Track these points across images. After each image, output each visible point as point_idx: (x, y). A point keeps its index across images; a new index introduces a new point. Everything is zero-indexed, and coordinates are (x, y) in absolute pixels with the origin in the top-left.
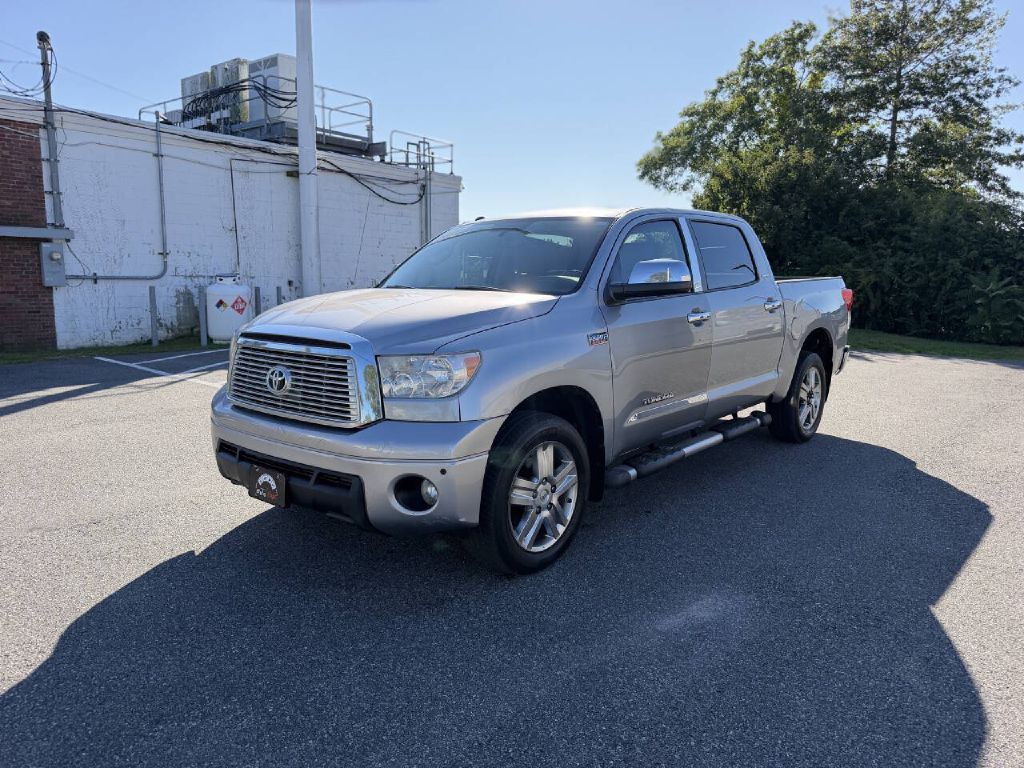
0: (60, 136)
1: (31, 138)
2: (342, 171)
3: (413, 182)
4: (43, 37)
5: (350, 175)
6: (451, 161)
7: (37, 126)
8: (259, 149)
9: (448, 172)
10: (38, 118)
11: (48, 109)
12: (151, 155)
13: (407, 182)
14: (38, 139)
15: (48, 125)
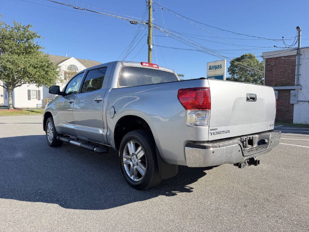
1: (293, 60)
7: (294, 56)
11: (298, 49)
14: (296, 59)
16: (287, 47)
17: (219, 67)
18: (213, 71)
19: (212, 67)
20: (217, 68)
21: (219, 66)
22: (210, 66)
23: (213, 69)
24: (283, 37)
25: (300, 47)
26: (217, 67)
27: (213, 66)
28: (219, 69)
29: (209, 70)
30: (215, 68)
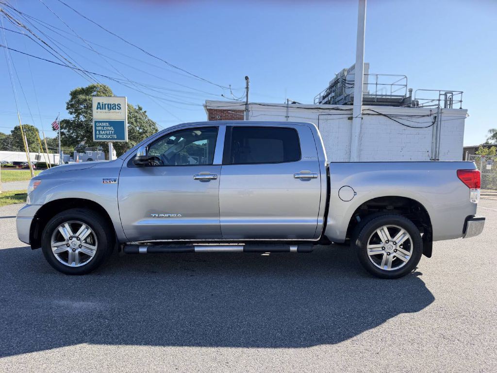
0: (250, 114)
1: (241, 115)
2: (380, 114)
3: (428, 116)
4: (247, 78)
5: (385, 115)
6: (461, 101)
7: (242, 111)
8: (333, 109)
9: (458, 108)
10: (243, 108)
11: (247, 104)
12: (284, 117)
13: (424, 116)
14: (243, 116)
15: (247, 110)
16: (236, 99)
17: (117, 107)
18: (106, 112)
19: (103, 104)
20: (113, 109)
21: (115, 106)
22: (99, 103)
23: (105, 109)
24: (230, 86)
25: (249, 101)
26: (112, 106)
27: (105, 104)
28: (117, 110)
29: (97, 109)
30: (108, 108)
